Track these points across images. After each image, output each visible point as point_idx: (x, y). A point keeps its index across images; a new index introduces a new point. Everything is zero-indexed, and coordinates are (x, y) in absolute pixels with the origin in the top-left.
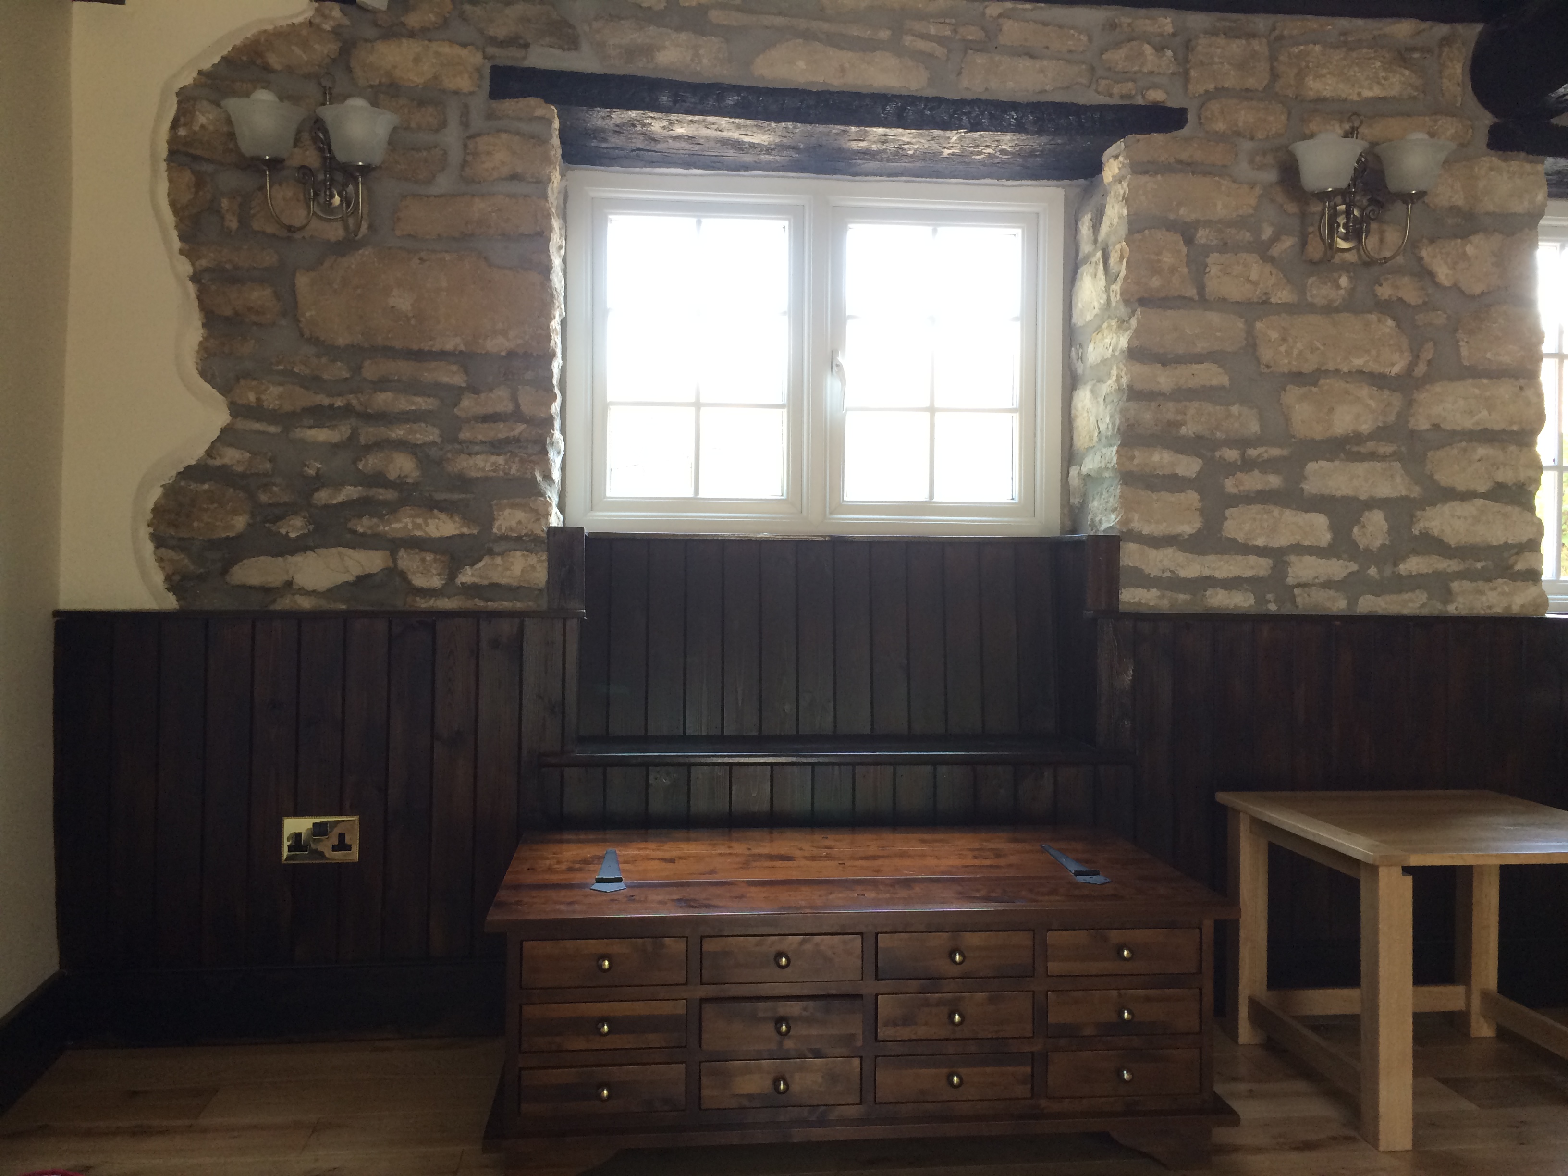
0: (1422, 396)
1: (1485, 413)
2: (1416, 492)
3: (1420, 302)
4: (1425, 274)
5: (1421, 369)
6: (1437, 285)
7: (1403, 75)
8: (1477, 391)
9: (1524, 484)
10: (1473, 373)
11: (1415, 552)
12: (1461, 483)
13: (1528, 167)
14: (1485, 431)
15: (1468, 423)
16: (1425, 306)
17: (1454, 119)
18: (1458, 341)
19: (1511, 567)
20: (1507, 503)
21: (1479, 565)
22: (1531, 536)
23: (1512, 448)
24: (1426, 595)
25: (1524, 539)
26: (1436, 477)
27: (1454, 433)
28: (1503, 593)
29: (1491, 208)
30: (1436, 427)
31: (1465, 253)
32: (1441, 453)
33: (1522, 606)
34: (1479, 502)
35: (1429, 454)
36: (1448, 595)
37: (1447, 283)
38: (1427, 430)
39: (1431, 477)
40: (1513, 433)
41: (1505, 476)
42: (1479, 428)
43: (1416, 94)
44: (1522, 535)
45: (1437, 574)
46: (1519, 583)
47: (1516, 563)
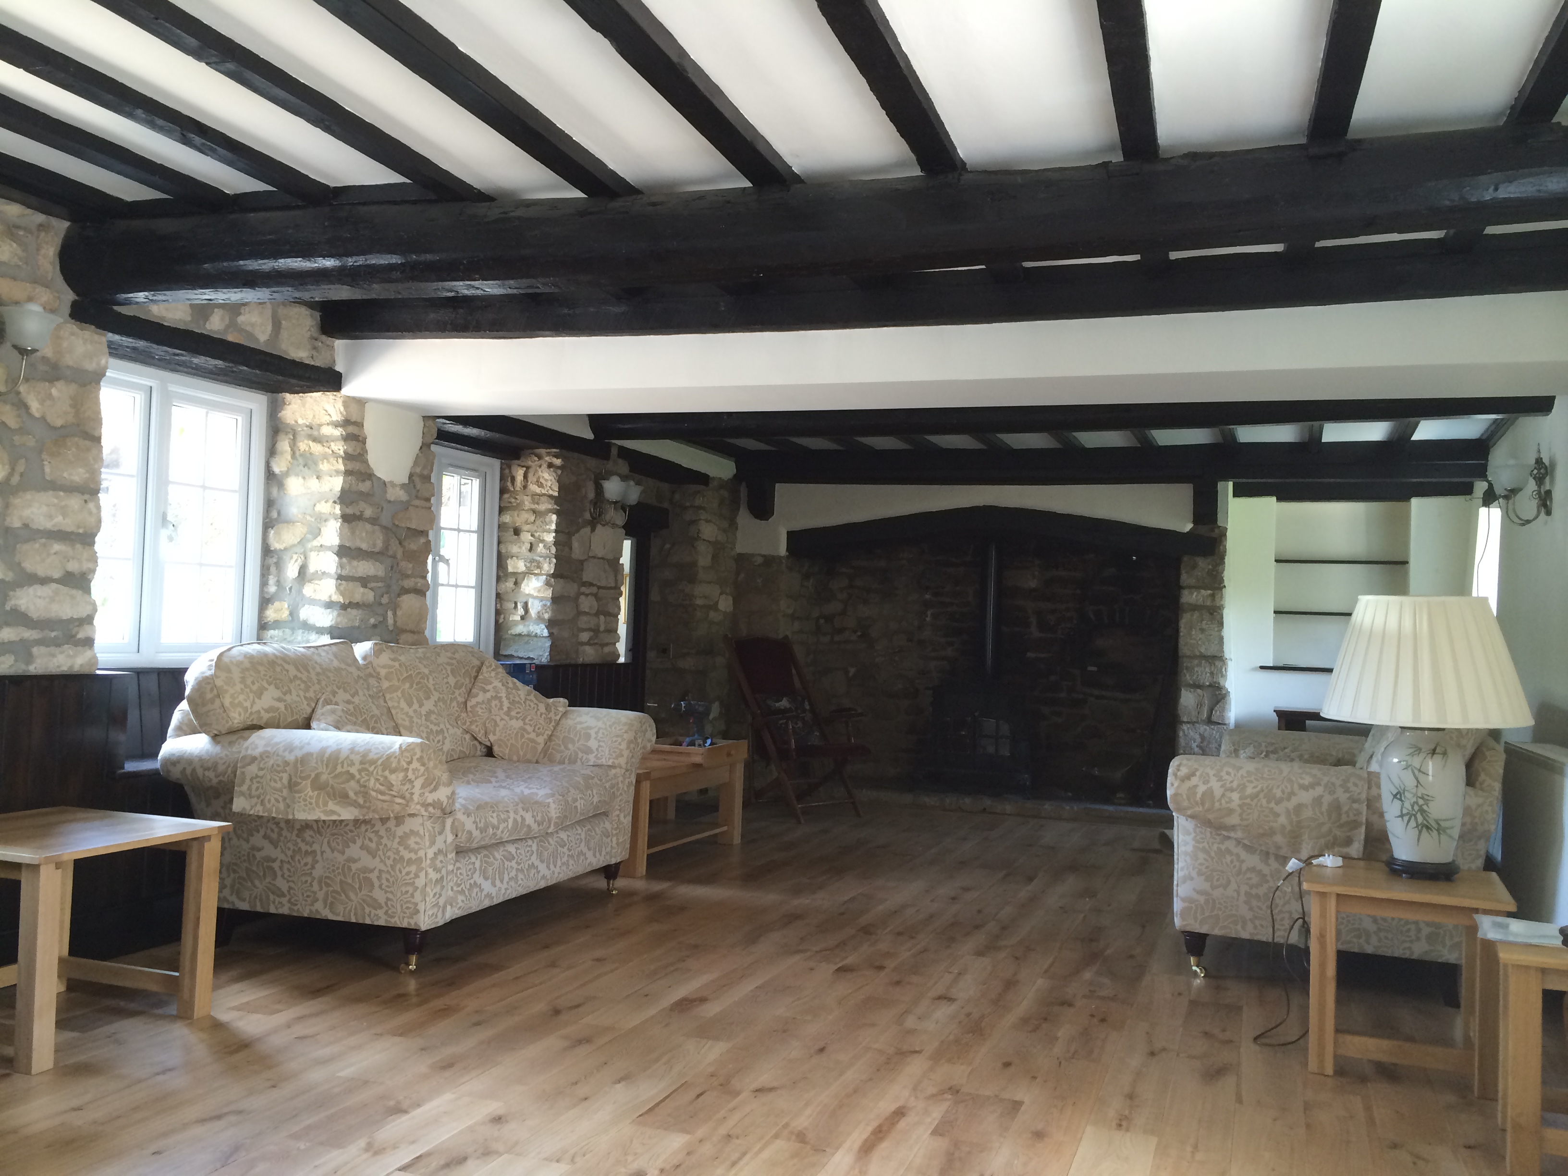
0: (16, 501)
1: (60, 519)
2: (9, 576)
3: (17, 427)
4: (23, 406)
5: (15, 479)
6: (30, 415)
7: (11, 246)
8: (56, 501)
9: (85, 574)
10: (54, 486)
11: (7, 624)
12: (41, 571)
13: (96, 337)
14: (60, 531)
15: (48, 525)
16: (21, 431)
17: (48, 290)
18: (43, 461)
19: (74, 636)
20: (73, 588)
21: (53, 634)
22: (89, 613)
23: (78, 546)
24: (13, 658)
25: (84, 615)
26: (23, 565)
27: (38, 531)
28: (69, 656)
29: (71, 363)
30: (26, 526)
31: (51, 394)
32: (26, 547)
33: (81, 665)
34: (54, 586)
35: (18, 546)
36: (29, 658)
37: (37, 415)
38: (18, 528)
39: (19, 564)
40: (79, 534)
41: (73, 566)
42: (55, 529)
43: (21, 263)
44: (81, 612)
45: (22, 641)
46: (80, 648)
47: (77, 633)
